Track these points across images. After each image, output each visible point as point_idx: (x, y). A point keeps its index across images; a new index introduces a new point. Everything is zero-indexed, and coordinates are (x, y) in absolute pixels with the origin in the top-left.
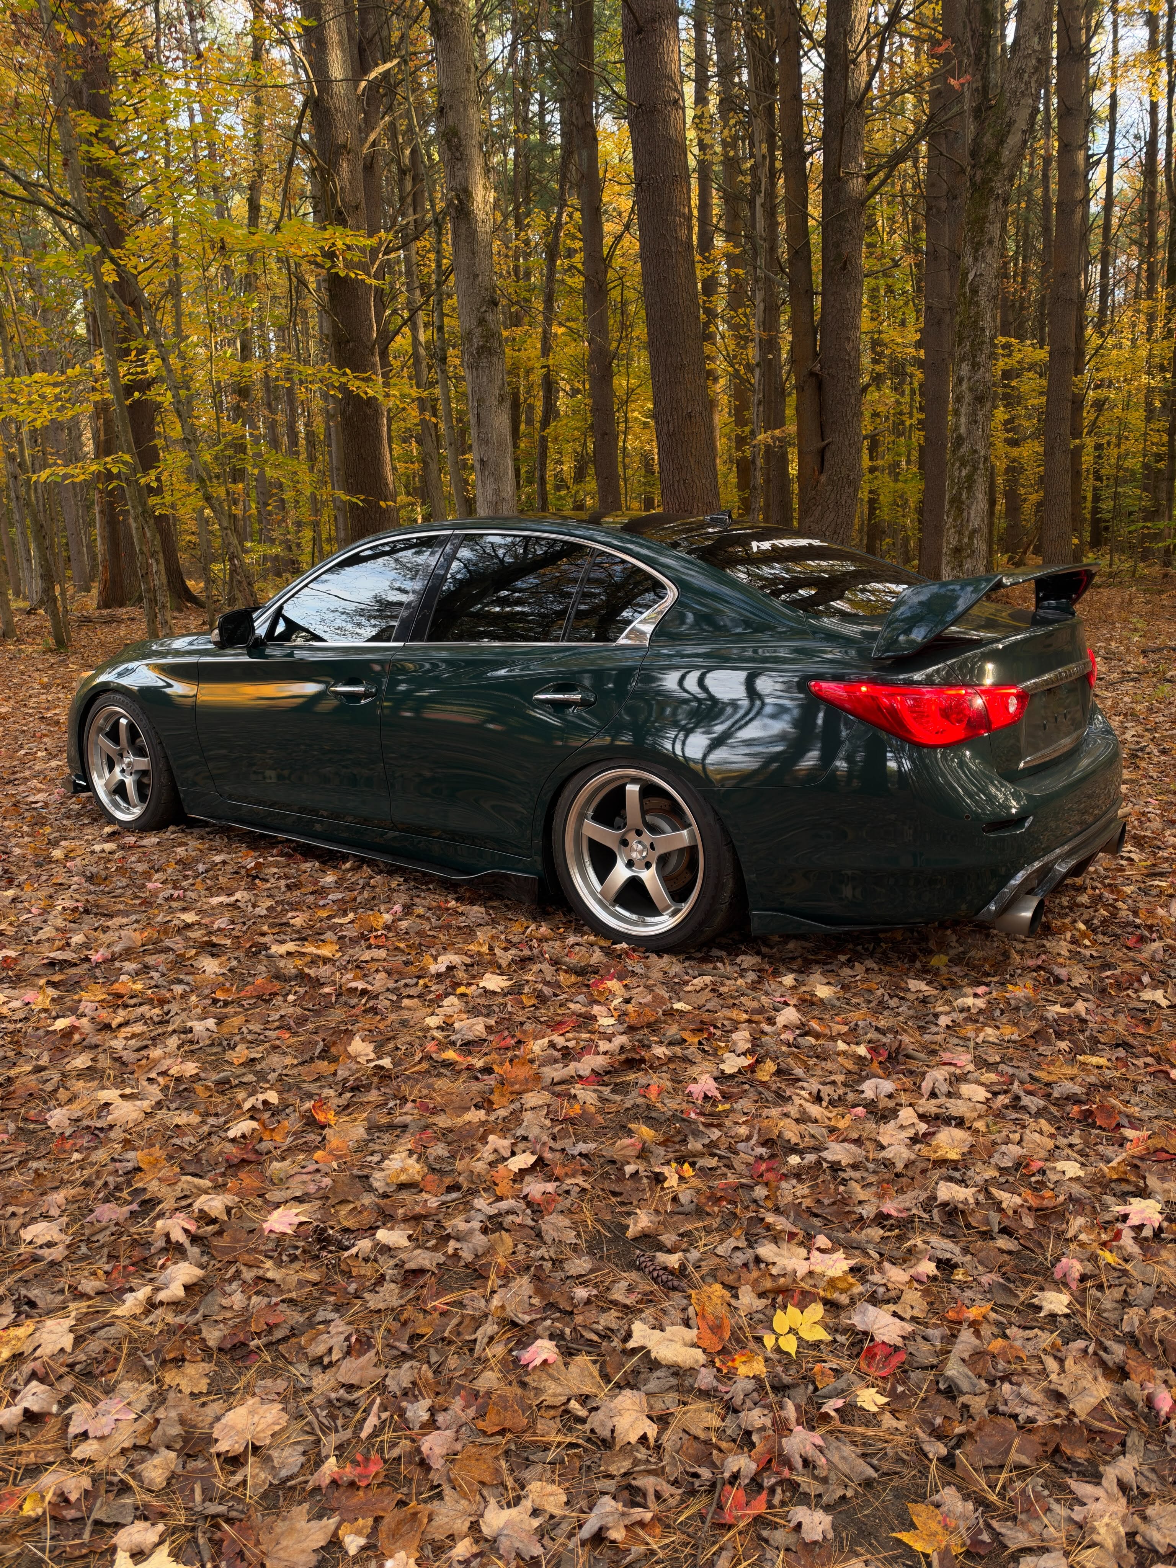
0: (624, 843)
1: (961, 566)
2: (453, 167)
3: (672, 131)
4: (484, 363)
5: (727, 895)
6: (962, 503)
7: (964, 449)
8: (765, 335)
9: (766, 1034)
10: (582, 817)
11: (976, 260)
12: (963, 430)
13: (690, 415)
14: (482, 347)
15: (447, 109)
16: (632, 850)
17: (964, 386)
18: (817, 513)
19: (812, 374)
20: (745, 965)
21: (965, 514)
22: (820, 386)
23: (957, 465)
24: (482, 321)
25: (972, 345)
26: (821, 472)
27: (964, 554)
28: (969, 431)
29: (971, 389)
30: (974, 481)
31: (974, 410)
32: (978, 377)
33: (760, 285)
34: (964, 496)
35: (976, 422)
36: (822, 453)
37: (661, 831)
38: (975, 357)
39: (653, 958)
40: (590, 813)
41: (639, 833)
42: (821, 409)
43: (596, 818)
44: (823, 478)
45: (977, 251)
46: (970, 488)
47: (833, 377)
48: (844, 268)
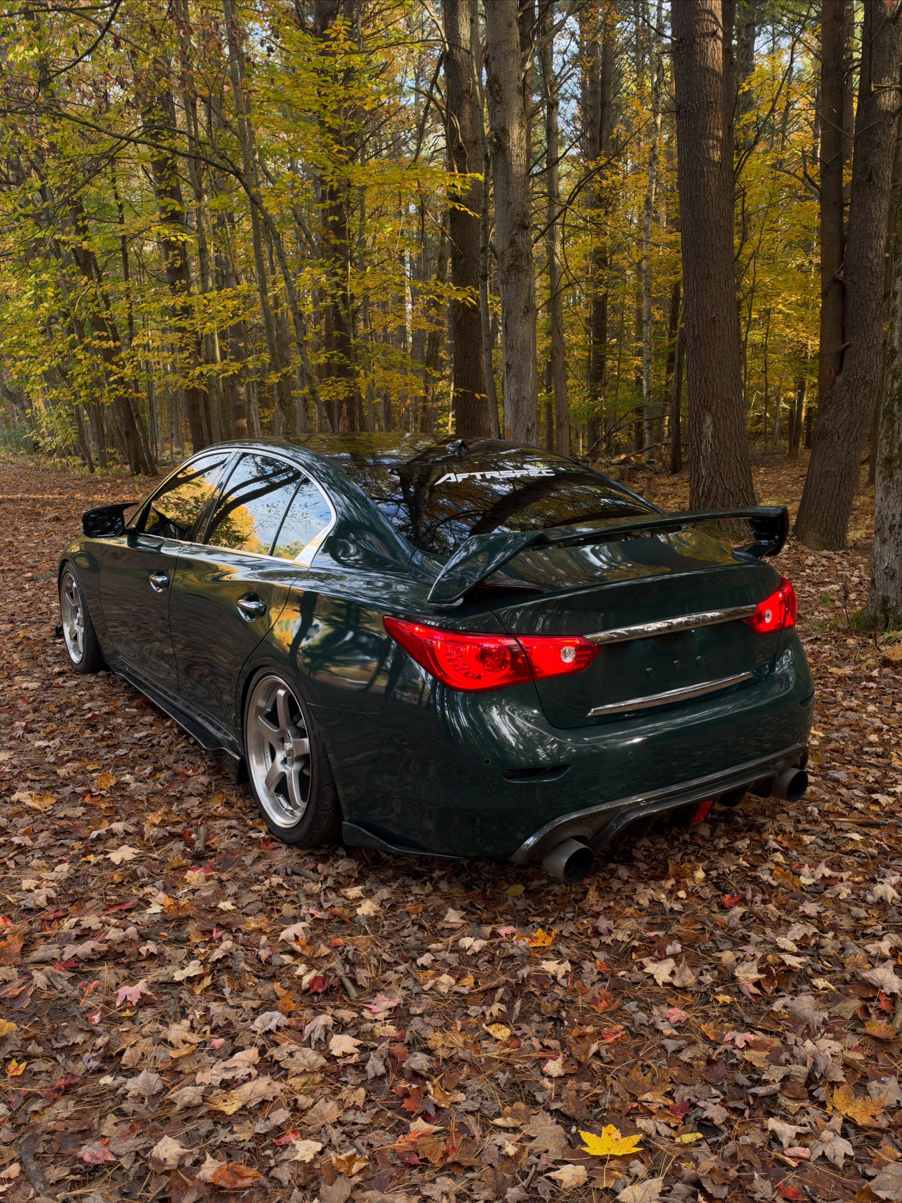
0: (282, 741)
1: (891, 476)
2: (494, 110)
3: (709, 61)
4: (513, 279)
13: (714, 320)
14: (512, 266)
15: (490, 60)
18: (831, 412)
22: (843, 292)
24: (512, 243)
26: (838, 372)
27: (895, 465)
36: (841, 354)
42: (844, 313)
44: (839, 379)
47: (854, 284)
48: (870, 179)
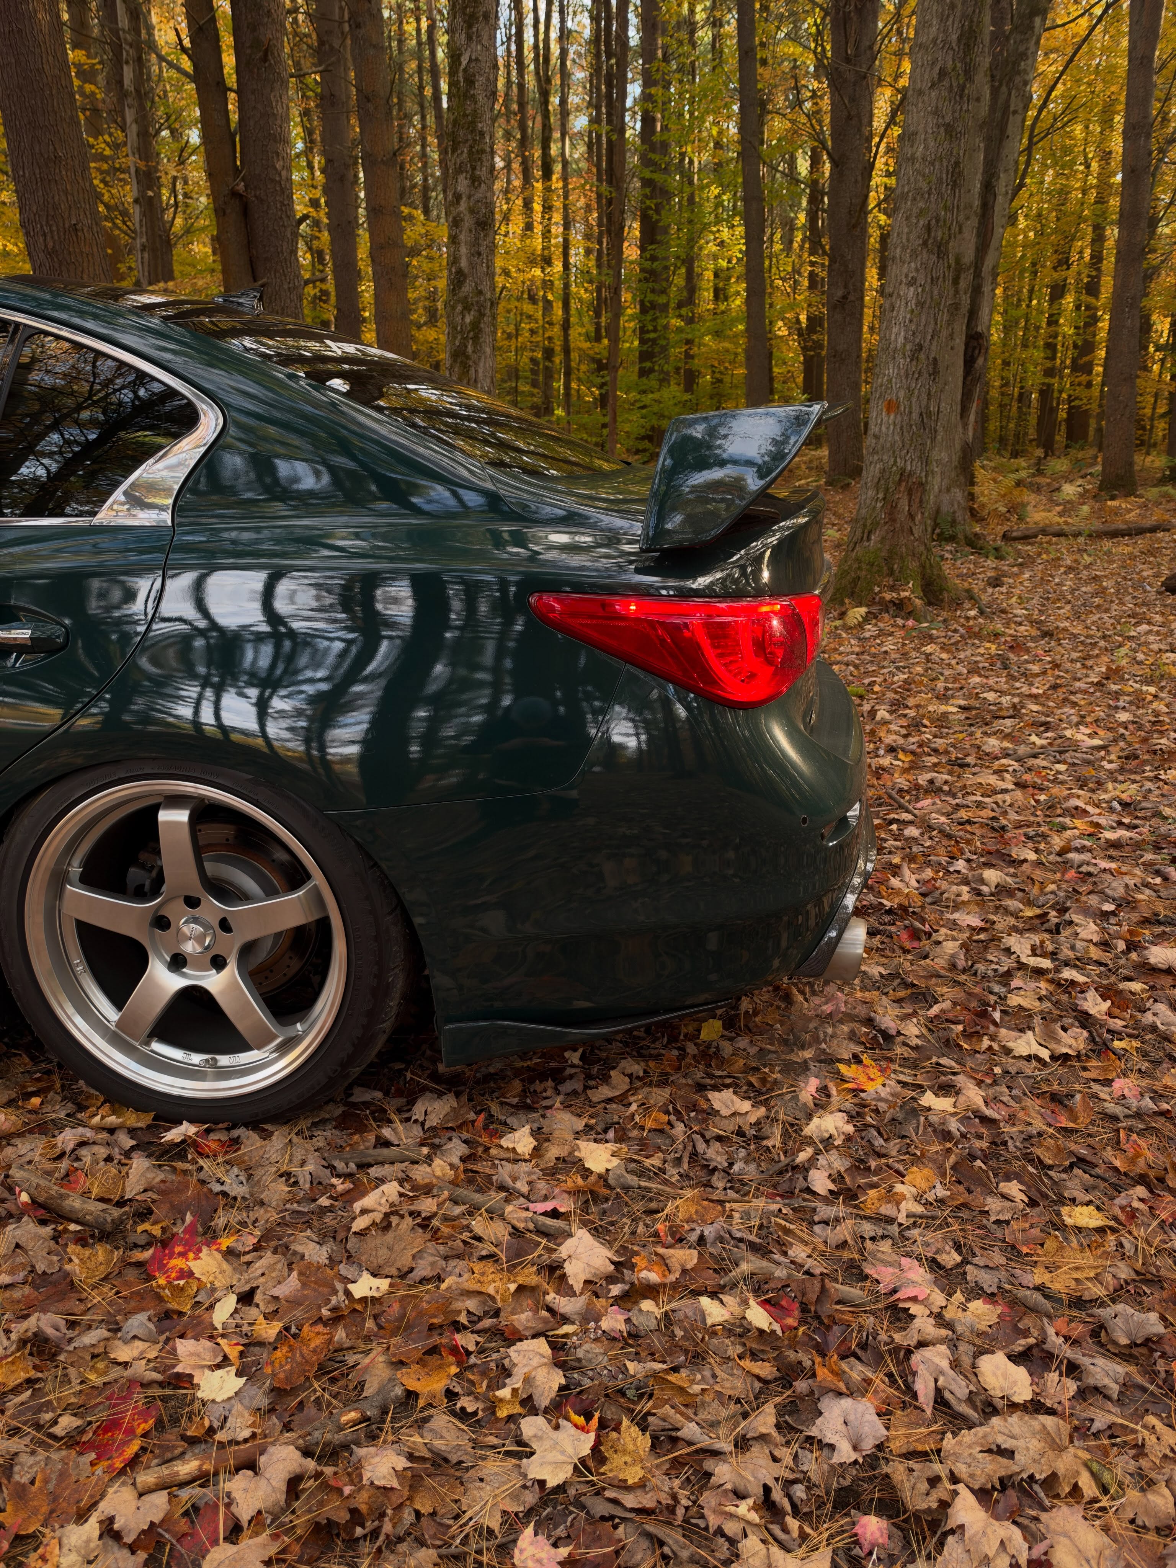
0: (162, 923)
5: (393, 1003)
6: (468, 358)
7: (467, 289)
8: (142, 165)
9: (565, 1319)
10: (59, 879)
11: (469, 38)
12: (464, 263)
16: (181, 938)
17: (463, 206)
19: (234, 194)
20: (433, 1121)
21: (472, 371)
22: (245, 211)
23: (459, 308)
25: (470, 153)
28: (472, 265)
29: (472, 211)
30: (480, 330)
31: (477, 239)
32: (478, 195)
33: (130, 101)
34: (470, 349)
35: (479, 254)
37: (245, 897)
38: (474, 168)
39: (251, 1141)
40: (76, 869)
41: (192, 902)
42: (250, 242)
43: (89, 880)
45: (470, 26)
46: (476, 339)
47: (261, 201)
48: (265, 59)
